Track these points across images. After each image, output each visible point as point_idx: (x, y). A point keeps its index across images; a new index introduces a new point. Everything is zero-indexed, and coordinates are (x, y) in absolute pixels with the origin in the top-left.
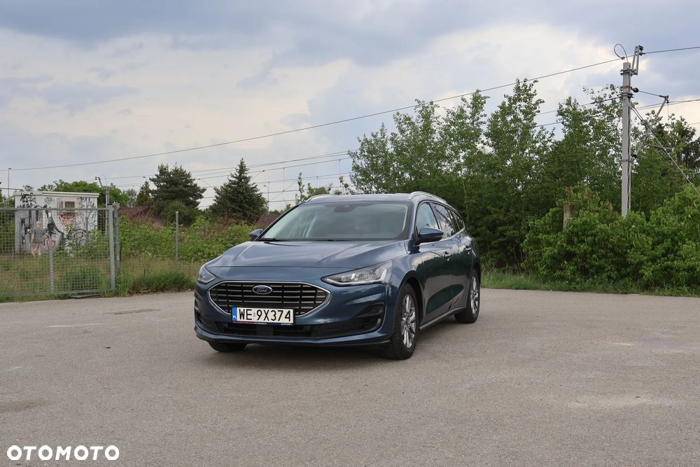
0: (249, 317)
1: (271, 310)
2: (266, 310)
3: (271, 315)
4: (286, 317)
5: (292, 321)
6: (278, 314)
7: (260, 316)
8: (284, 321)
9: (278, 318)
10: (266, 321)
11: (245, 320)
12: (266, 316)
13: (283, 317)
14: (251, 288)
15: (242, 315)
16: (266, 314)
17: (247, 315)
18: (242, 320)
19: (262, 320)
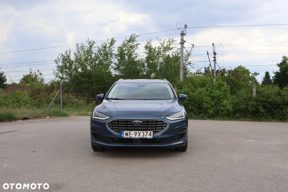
0: (130, 135)
1: (141, 132)
2: (139, 132)
3: (142, 134)
4: (149, 135)
5: (152, 137)
6: (145, 134)
7: (136, 135)
8: (148, 137)
9: (145, 135)
10: (139, 137)
11: (128, 137)
12: (139, 135)
13: (148, 135)
14: (131, 122)
15: (127, 134)
16: (139, 134)
17: (129, 134)
18: (127, 137)
19: (137, 136)
